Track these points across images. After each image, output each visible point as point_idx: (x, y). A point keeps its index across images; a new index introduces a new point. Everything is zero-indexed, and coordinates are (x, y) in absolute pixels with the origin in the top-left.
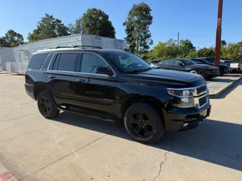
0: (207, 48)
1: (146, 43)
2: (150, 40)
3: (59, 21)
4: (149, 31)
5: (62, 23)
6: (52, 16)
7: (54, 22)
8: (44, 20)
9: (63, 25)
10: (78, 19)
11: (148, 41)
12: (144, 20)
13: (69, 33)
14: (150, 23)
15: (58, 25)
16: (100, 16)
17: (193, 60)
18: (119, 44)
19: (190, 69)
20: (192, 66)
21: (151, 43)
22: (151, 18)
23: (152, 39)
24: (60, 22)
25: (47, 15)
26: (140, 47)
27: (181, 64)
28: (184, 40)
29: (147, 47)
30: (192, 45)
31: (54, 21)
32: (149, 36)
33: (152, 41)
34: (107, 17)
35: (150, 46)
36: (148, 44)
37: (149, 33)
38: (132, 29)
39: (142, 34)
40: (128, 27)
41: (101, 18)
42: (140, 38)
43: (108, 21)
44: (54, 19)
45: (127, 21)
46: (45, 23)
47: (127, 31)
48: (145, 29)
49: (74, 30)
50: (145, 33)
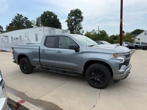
2: (82, 30)
3: (26, 18)
4: (81, 25)
8: (16, 17)
9: (29, 20)
10: (38, 17)
12: (78, 19)
13: (32, 25)
14: (82, 21)
15: (26, 21)
18: (65, 32)
22: (82, 18)
25: (18, 14)
28: (102, 30)
31: (23, 18)
32: (81, 28)
33: (83, 31)
34: (56, 16)
36: (81, 33)
37: (81, 26)
38: (71, 24)
39: (77, 27)
40: (69, 23)
41: (52, 17)
42: (76, 29)
43: (57, 19)
44: (23, 17)
45: (68, 19)
46: (17, 19)
47: (68, 25)
48: (79, 24)
49: (35, 24)
50: (79, 26)
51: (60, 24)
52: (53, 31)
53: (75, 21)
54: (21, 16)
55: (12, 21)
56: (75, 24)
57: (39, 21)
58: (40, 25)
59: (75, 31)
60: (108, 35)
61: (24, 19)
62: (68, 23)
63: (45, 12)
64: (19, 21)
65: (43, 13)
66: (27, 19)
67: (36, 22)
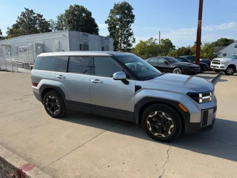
0: (185, 47)
1: (129, 41)
2: (132, 38)
4: (131, 29)
5: (43, 18)
6: (32, 10)
7: (34, 17)
8: (23, 14)
9: (44, 19)
10: (60, 15)
11: (131, 39)
12: (126, 18)
13: (50, 28)
14: (132, 22)
15: (39, 20)
16: (83, 13)
17: (176, 58)
18: (106, 41)
19: (174, 66)
20: (176, 63)
21: (134, 41)
22: (133, 17)
23: (134, 37)
25: (27, 9)
26: (123, 45)
27: (165, 62)
28: (164, 39)
29: (130, 45)
30: (172, 44)
32: (131, 34)
33: (134, 39)
34: (90, 14)
35: (132, 43)
36: (131, 42)
37: (131, 31)
38: (115, 27)
39: (125, 32)
40: (111, 25)
41: (84, 15)
42: (123, 36)
43: (91, 18)
44: (34, 14)
45: (109, 19)
46: (25, 18)
47: (110, 29)
48: (127, 27)
49: (55, 26)
50: (127, 31)
51: (96, 26)
52: (86, 38)
53: (121, 22)
54: (32, 12)
55: (17, 21)
56: (121, 28)
57: (62, 22)
58: (64, 28)
59: (121, 40)
60: (175, 47)
61: (36, 17)
62: (109, 25)
63: (71, 7)
64: (29, 22)
66: (42, 16)
67: (57, 22)
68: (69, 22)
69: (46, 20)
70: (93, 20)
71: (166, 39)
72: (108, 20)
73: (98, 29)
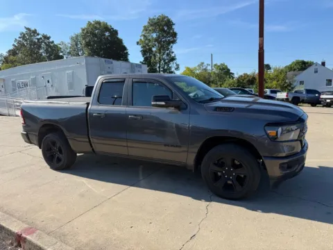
0: (248, 74)
1: (170, 68)
2: (175, 65)
3: (47, 37)
4: (173, 52)
5: (51, 40)
6: (35, 30)
7: (38, 39)
8: (23, 36)
9: (53, 42)
10: (74, 36)
11: (173, 65)
12: (165, 37)
13: (61, 54)
14: (174, 42)
15: (45, 43)
16: (106, 31)
17: (232, 90)
18: (137, 69)
21: (177, 68)
22: (175, 35)
23: (178, 63)
24: (49, 38)
25: (28, 29)
28: (219, 64)
30: (229, 70)
31: (39, 37)
32: (173, 59)
33: (178, 65)
34: (116, 32)
35: (175, 71)
36: (173, 69)
37: (173, 55)
38: (150, 50)
39: (165, 56)
40: (145, 46)
41: (107, 34)
42: (162, 61)
43: (118, 38)
44: (38, 34)
45: (142, 38)
46: (26, 41)
47: (144, 52)
48: (168, 49)
49: (68, 51)
50: (168, 55)
51: (125, 48)
52: (110, 65)
53: (159, 43)
54: (35, 32)
55: (14, 45)
56: (159, 50)
57: (77, 45)
58: (80, 53)
59: (159, 67)
60: (233, 74)
61: (41, 38)
62: (142, 47)
63: (90, 24)
64: (31, 45)
65: (85, 26)
67: (70, 45)
68: (88, 44)
69: (55, 43)
70: (120, 41)
71: (222, 64)
72: (141, 40)
73: (127, 53)
